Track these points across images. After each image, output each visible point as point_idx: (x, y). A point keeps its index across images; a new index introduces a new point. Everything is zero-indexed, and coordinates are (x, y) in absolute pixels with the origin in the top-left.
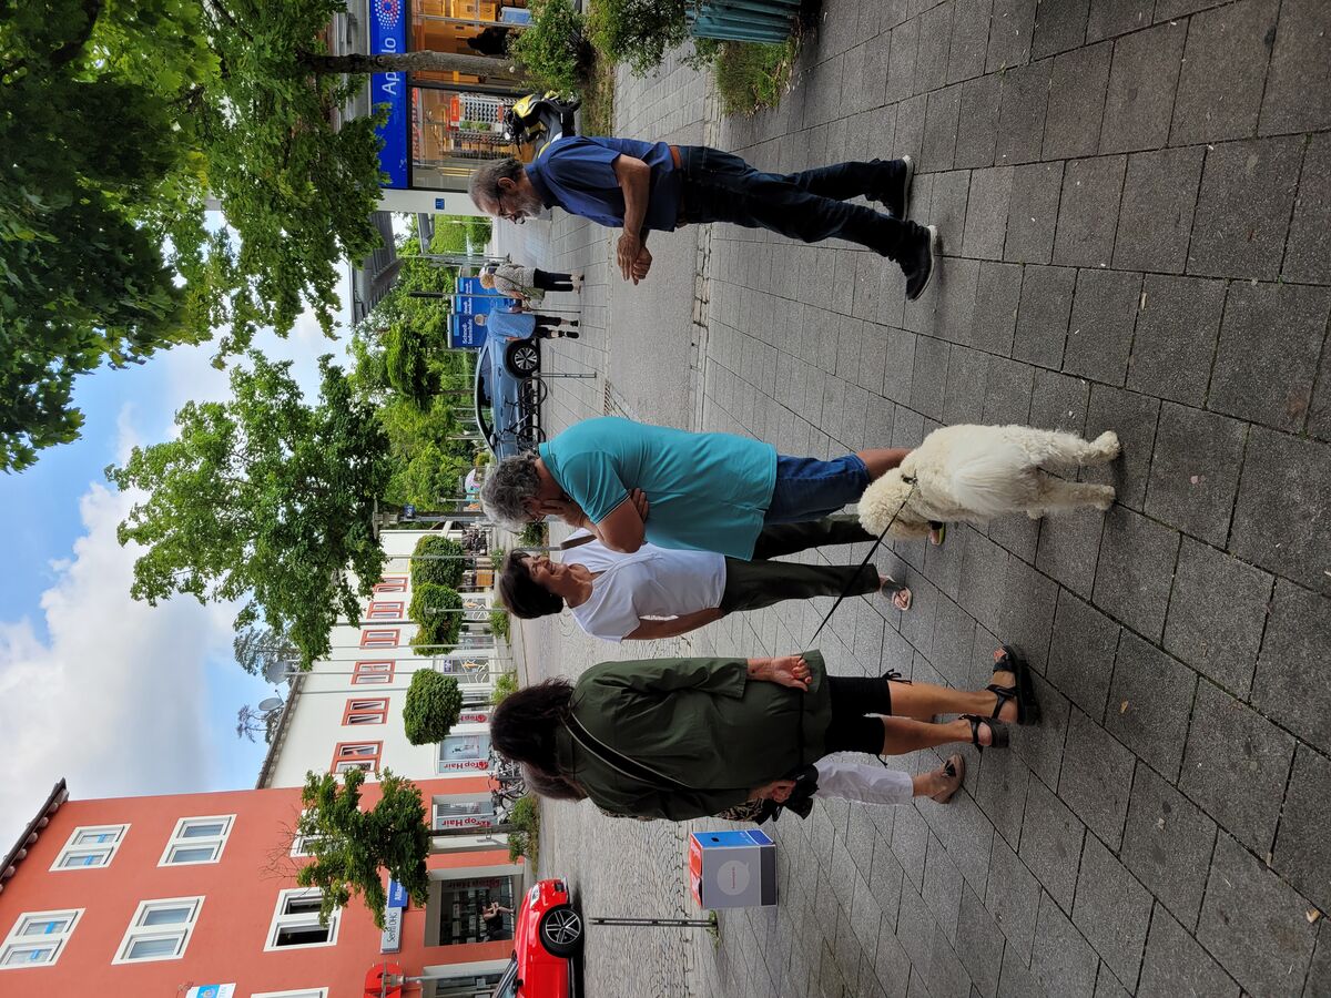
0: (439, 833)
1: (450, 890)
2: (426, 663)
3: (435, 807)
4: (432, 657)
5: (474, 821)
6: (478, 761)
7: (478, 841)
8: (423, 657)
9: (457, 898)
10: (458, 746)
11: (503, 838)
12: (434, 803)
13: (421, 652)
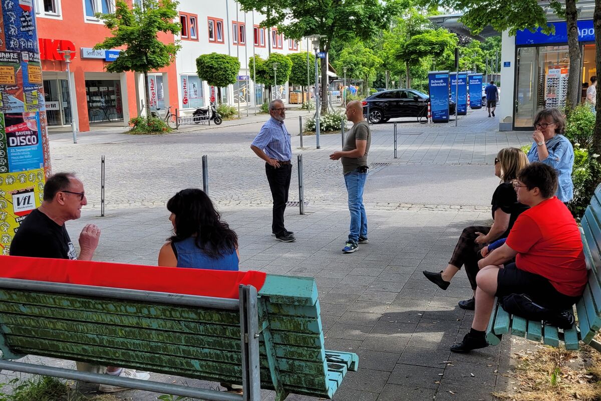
0: (146, 77)
1: (115, 85)
2: (244, 64)
3: (161, 74)
4: (248, 68)
5: (154, 97)
6: (188, 98)
7: (142, 100)
8: (248, 63)
9: (111, 89)
10: (196, 86)
11: (144, 113)
12: (164, 74)
13: (251, 62)
